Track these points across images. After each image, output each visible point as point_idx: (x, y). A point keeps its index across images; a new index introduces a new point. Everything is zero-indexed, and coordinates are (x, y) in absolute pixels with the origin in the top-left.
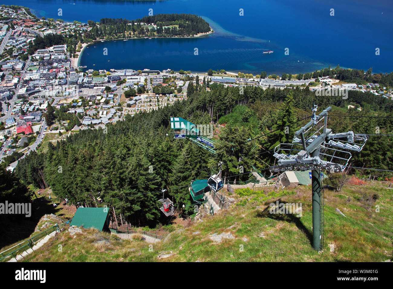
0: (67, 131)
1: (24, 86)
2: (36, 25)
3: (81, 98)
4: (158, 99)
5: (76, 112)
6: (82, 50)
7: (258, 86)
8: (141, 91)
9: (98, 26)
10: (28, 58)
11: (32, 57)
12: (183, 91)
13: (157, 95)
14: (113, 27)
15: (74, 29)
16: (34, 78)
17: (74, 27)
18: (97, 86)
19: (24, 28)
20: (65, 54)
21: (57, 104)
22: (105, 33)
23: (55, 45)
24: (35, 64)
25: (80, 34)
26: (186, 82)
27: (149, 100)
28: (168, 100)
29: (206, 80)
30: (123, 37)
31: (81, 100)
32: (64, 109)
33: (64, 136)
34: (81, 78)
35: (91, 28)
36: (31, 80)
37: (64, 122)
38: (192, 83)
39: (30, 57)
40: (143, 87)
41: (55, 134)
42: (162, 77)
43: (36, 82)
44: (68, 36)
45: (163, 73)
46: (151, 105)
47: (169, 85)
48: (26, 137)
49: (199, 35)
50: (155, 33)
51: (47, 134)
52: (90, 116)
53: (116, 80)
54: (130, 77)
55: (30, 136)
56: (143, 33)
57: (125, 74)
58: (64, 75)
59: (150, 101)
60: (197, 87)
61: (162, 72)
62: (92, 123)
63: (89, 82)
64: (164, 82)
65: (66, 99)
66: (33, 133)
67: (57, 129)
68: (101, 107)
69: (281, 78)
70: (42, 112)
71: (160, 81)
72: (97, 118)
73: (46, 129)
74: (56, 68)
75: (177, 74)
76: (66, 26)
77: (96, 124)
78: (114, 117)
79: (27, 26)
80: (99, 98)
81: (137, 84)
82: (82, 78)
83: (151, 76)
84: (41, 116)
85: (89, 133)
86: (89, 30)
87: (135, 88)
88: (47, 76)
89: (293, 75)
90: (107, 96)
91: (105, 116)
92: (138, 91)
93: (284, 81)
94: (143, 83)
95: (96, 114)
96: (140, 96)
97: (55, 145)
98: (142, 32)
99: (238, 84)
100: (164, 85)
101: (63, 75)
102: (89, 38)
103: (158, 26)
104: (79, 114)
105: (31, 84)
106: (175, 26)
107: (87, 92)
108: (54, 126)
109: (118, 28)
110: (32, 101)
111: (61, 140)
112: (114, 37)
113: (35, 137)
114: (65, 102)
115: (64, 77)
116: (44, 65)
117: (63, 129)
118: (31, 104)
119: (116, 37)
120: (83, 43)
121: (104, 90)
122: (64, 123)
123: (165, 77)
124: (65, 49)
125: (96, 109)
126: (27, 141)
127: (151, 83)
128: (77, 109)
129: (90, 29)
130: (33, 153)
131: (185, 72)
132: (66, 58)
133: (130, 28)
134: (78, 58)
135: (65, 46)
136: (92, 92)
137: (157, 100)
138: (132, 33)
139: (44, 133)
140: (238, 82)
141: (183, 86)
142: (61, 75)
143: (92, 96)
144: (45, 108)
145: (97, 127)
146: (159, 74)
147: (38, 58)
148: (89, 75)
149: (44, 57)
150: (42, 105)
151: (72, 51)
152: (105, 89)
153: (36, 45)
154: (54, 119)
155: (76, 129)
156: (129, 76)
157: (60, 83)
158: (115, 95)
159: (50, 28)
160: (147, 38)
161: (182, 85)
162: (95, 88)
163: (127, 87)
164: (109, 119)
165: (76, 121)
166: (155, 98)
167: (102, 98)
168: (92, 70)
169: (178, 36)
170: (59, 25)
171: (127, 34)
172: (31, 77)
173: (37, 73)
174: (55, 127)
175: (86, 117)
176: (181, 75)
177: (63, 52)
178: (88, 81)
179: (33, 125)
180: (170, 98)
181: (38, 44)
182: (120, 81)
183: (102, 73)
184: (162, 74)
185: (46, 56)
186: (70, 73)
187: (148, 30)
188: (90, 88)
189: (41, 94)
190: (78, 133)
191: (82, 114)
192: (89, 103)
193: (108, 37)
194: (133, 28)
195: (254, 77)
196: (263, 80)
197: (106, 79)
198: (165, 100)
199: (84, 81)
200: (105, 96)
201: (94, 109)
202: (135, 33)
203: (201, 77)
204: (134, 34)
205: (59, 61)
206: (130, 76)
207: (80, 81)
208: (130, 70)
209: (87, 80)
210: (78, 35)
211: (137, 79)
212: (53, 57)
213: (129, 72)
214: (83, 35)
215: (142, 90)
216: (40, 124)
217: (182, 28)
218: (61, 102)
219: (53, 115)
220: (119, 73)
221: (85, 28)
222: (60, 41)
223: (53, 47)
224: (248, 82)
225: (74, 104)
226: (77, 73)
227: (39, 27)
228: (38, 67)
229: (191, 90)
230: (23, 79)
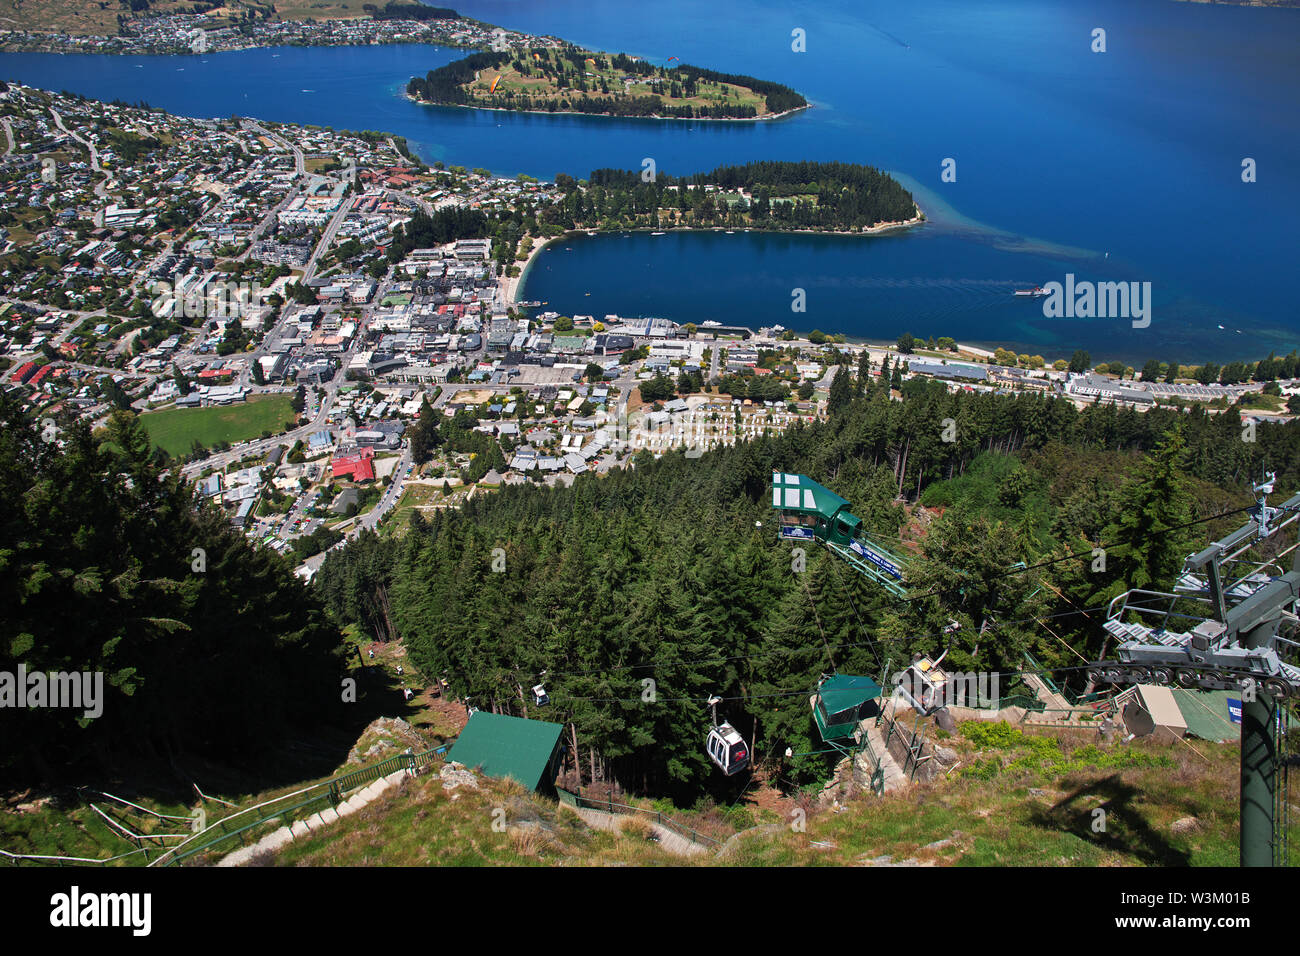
0: (467, 482)
1: (369, 347)
2: (418, 182)
3: (516, 391)
4: (738, 413)
5: (496, 431)
6: (531, 255)
7: (1059, 395)
8: (690, 386)
9: (584, 190)
10: (385, 272)
11: (398, 270)
12: (815, 395)
13: (737, 402)
14: (624, 193)
15: (517, 196)
16: (395, 326)
17: (517, 191)
18: (565, 361)
19: (387, 192)
20: (485, 265)
21: (447, 403)
22: (600, 210)
23: (460, 238)
24: (402, 288)
25: (531, 211)
26: (829, 368)
27: (711, 414)
28: (770, 418)
29: (892, 366)
30: (652, 226)
31: (513, 398)
32: (466, 420)
33: (455, 496)
34: (522, 336)
35: (564, 195)
36: (387, 331)
37: (461, 456)
38: (847, 373)
39: (392, 269)
40: (697, 372)
41: (434, 488)
42: (756, 349)
43: (398, 339)
44: (498, 216)
45: (761, 338)
46: (715, 430)
47: (777, 373)
48: (356, 488)
49: (878, 228)
50: (746, 218)
51: (411, 486)
52: (534, 446)
53: (620, 348)
54: (660, 342)
55: (367, 487)
56: (711, 216)
57: (648, 331)
58: (476, 323)
59: (714, 417)
60: (860, 385)
61: (757, 333)
62: (537, 466)
63: (543, 349)
64: (761, 364)
65: (473, 392)
66: (375, 481)
67: (439, 474)
68: (567, 423)
69: (1138, 375)
70: (406, 424)
71: (749, 359)
72: (553, 455)
73: (410, 472)
74: (457, 301)
75: (803, 343)
76: (496, 187)
77: (548, 471)
78: (604, 455)
79: (393, 186)
80: (567, 395)
81: (679, 364)
82: (525, 334)
83: (724, 343)
84: (401, 435)
85: (527, 495)
86: (556, 202)
87: (672, 374)
88: (430, 323)
89: (1182, 368)
90: (590, 392)
91: (577, 450)
92: (682, 385)
93: (1151, 384)
94: (697, 360)
95: (553, 442)
96: (685, 400)
97: (429, 519)
98: (707, 211)
99: (991, 385)
100: (761, 372)
101: (473, 322)
102: (556, 222)
103: (756, 197)
104: (505, 436)
105: (386, 342)
106: (807, 197)
107: (533, 377)
108: (433, 464)
109: (639, 199)
110: (383, 391)
111: (448, 509)
112: (625, 224)
113: (378, 493)
114: (469, 398)
115: (475, 328)
116: (425, 293)
117: (456, 476)
118: (378, 398)
119: (632, 223)
120: (537, 237)
121: (582, 373)
122: (461, 460)
123: (764, 349)
124: (486, 251)
125: (554, 427)
126: (355, 501)
127: (722, 364)
128: (500, 424)
129: (559, 198)
130: (367, 535)
131: (828, 337)
132: (486, 277)
133: (674, 201)
134: (518, 279)
135: (488, 242)
136: (549, 378)
137: (734, 416)
138: (679, 214)
139: (404, 483)
140: (993, 379)
141: (819, 379)
142: (467, 322)
143: (547, 388)
144: (414, 411)
145: (551, 481)
146: (746, 336)
147: (411, 271)
148: (545, 327)
149: (427, 270)
150: (408, 403)
151: (505, 258)
152: (587, 372)
153: (410, 236)
154: (433, 445)
155: (492, 479)
156: (657, 337)
157: (462, 345)
158: (613, 392)
159: (453, 192)
160: (720, 231)
161: (815, 376)
162: (556, 366)
163: (650, 370)
164: (588, 460)
165: (494, 454)
166: (728, 409)
167: (575, 396)
168: (555, 315)
169: (815, 228)
170: (478, 184)
171: (662, 215)
172: (389, 322)
173: (404, 312)
174: (435, 470)
175: (525, 448)
176: (815, 346)
177: (479, 259)
178: (539, 345)
179: (376, 458)
180: (775, 413)
181: (417, 233)
182: (631, 352)
183: (582, 324)
184: (755, 339)
185: (434, 269)
186: (493, 318)
187: (725, 208)
188: (542, 366)
189: (408, 372)
190: (496, 491)
191: (512, 438)
192: (535, 409)
193: (609, 223)
194: (682, 200)
195: (1048, 366)
196: (1076, 376)
197: (592, 343)
198: (760, 418)
199: (529, 345)
200: (583, 391)
201: (548, 426)
202: (687, 213)
203: (877, 356)
204: (683, 215)
205: (468, 283)
206: (662, 338)
207: (517, 343)
208: (663, 321)
209: (538, 341)
210: (524, 214)
211: (682, 348)
212: (451, 271)
213: (660, 328)
214: (538, 213)
215: (691, 383)
216: (396, 456)
217: (827, 204)
218: (460, 400)
219: (433, 433)
220: (632, 328)
221: (546, 196)
222: (475, 227)
223: (454, 245)
224: (1027, 381)
225: (495, 408)
226: (512, 319)
227: (425, 188)
228: (408, 297)
229: (841, 391)
230: (367, 327)
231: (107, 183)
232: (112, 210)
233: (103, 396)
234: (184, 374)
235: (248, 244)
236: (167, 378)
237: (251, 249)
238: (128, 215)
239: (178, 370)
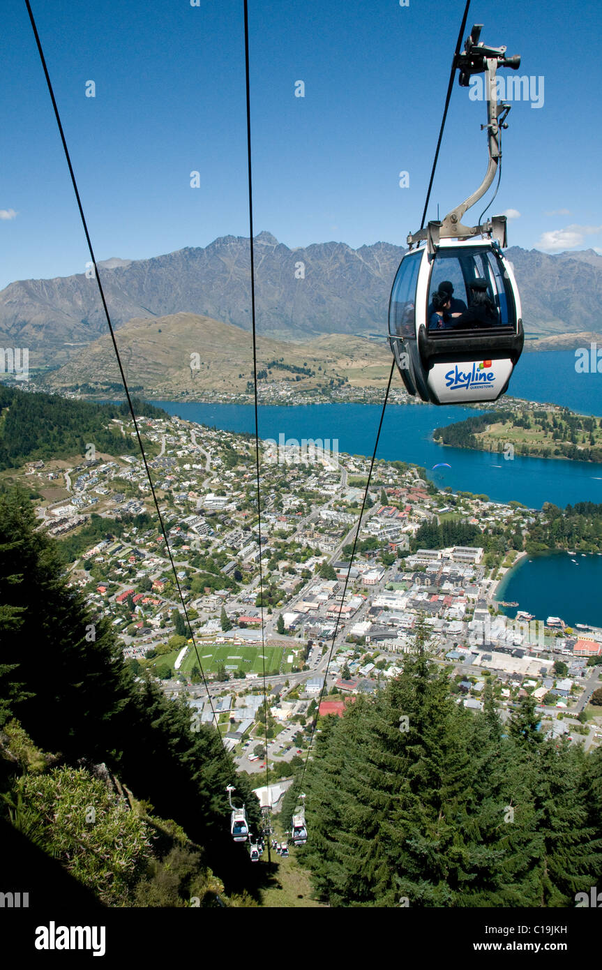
1: (369, 619)
2: (431, 498)
3: (486, 674)
6: (514, 564)
10: (393, 563)
11: (403, 563)
15: (509, 517)
16: (394, 606)
17: (510, 513)
18: (534, 656)
19: (406, 504)
20: (475, 568)
23: (458, 545)
24: (405, 578)
25: (519, 530)
31: (483, 679)
34: (499, 629)
35: (549, 520)
36: (386, 608)
39: (399, 561)
43: (394, 616)
44: (491, 531)
58: (460, 613)
63: (516, 642)
74: (446, 593)
76: (492, 509)
79: (411, 501)
80: (531, 684)
82: (501, 628)
88: (422, 607)
90: (553, 685)
101: (457, 612)
102: (539, 541)
105: (382, 619)
107: (503, 664)
115: (459, 617)
116: (423, 584)
118: (368, 660)
120: (520, 550)
121: (548, 668)
124: (478, 557)
128: (467, 699)
132: (474, 578)
134: (501, 582)
136: (517, 668)
142: (453, 611)
143: (514, 675)
144: (395, 675)
149: (427, 566)
150: (392, 668)
152: (552, 668)
153: (418, 539)
157: (445, 629)
162: (526, 658)
167: (539, 686)
170: (477, 507)
172: (389, 602)
173: (403, 596)
177: (471, 563)
183: (554, 626)
185: (432, 566)
186: (476, 611)
188: (513, 655)
189: (398, 643)
192: (501, 692)
199: (503, 637)
200: (547, 683)
205: (459, 580)
207: (493, 634)
210: (513, 532)
212: (446, 569)
214: (525, 532)
221: (533, 520)
222: (471, 538)
223: (452, 549)
225: (465, 685)
226: (492, 614)
227: (436, 504)
228: (408, 584)
230: (370, 603)
231: (212, 480)
232: (210, 496)
233: (170, 621)
234: (228, 616)
235: (295, 530)
236: (215, 617)
237: (296, 534)
238: (219, 501)
239: (224, 613)
